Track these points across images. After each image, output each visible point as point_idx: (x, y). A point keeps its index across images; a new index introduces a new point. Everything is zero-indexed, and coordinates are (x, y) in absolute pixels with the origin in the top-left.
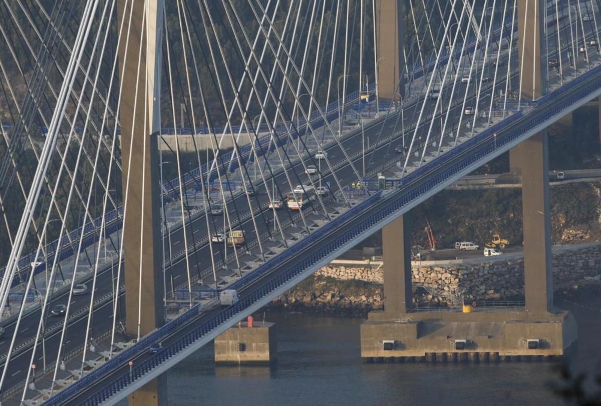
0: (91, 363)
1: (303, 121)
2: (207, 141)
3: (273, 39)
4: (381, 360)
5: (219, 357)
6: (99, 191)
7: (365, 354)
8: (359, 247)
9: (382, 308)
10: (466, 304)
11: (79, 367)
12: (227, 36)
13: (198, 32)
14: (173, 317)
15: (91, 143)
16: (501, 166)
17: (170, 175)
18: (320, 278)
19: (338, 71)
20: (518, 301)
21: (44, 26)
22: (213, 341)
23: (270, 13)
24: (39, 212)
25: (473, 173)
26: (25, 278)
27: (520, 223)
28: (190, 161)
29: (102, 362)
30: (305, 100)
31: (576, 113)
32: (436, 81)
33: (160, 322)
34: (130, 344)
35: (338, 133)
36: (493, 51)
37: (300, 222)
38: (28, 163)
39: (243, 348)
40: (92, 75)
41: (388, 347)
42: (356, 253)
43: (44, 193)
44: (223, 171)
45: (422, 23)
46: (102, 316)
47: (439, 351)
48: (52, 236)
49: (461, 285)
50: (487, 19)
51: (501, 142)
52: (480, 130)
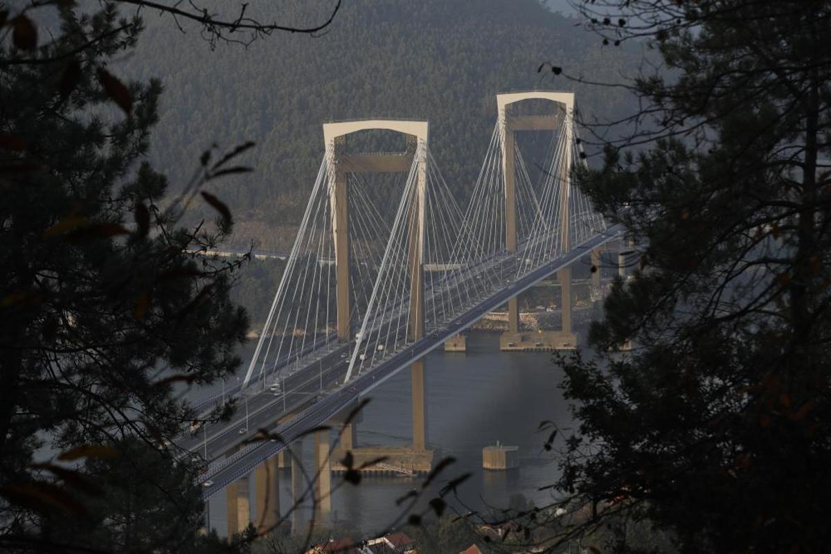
0: (398, 351)
1: (479, 259)
2: (442, 267)
3: (467, 228)
4: (507, 351)
5: (446, 349)
6: (401, 286)
7: (502, 348)
8: (501, 307)
9: (508, 331)
10: (540, 329)
11: (392, 352)
12: (450, 227)
13: (439, 225)
14: (428, 334)
15: (398, 267)
16: (554, 277)
17: (428, 280)
18: (485, 319)
19: (492, 241)
20: (559, 328)
21: (381, 223)
22: (443, 344)
23: (466, 219)
24: (378, 293)
25: (543, 280)
26: (373, 318)
27: (561, 299)
28: (436, 275)
29: (402, 350)
30: (479, 251)
31: (582, 258)
32: (530, 244)
33: (424, 336)
34: (413, 344)
35: (492, 264)
36: (550, 234)
37: (477, 298)
38: (374, 275)
39: (455, 346)
40: (399, 242)
41: (511, 346)
42: (499, 310)
43: (380, 286)
44: (448, 278)
45: (524, 223)
46: (402, 332)
47: (530, 347)
48: (383, 303)
49: (538, 322)
50: (549, 221)
51: (554, 268)
52: (546, 264)
